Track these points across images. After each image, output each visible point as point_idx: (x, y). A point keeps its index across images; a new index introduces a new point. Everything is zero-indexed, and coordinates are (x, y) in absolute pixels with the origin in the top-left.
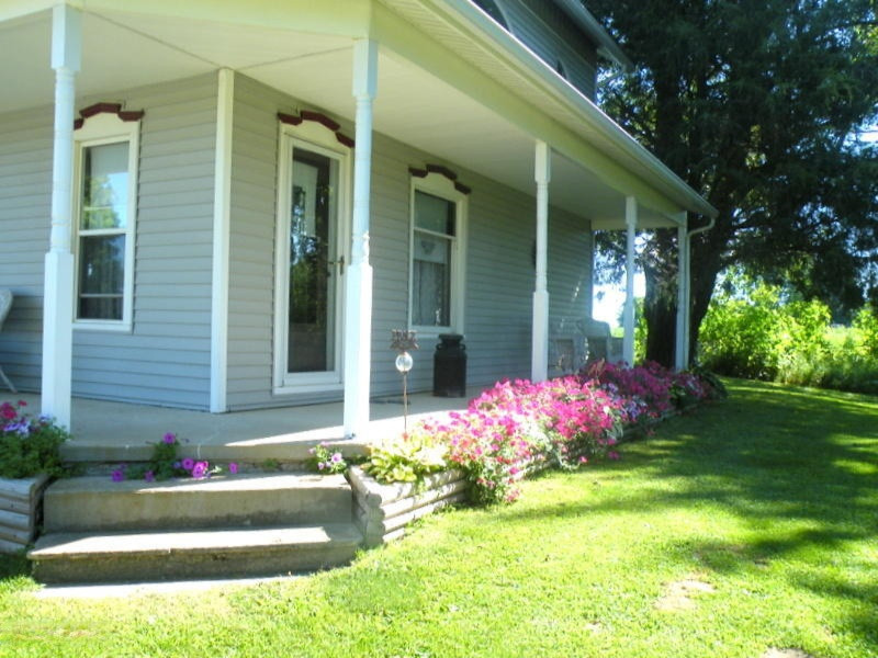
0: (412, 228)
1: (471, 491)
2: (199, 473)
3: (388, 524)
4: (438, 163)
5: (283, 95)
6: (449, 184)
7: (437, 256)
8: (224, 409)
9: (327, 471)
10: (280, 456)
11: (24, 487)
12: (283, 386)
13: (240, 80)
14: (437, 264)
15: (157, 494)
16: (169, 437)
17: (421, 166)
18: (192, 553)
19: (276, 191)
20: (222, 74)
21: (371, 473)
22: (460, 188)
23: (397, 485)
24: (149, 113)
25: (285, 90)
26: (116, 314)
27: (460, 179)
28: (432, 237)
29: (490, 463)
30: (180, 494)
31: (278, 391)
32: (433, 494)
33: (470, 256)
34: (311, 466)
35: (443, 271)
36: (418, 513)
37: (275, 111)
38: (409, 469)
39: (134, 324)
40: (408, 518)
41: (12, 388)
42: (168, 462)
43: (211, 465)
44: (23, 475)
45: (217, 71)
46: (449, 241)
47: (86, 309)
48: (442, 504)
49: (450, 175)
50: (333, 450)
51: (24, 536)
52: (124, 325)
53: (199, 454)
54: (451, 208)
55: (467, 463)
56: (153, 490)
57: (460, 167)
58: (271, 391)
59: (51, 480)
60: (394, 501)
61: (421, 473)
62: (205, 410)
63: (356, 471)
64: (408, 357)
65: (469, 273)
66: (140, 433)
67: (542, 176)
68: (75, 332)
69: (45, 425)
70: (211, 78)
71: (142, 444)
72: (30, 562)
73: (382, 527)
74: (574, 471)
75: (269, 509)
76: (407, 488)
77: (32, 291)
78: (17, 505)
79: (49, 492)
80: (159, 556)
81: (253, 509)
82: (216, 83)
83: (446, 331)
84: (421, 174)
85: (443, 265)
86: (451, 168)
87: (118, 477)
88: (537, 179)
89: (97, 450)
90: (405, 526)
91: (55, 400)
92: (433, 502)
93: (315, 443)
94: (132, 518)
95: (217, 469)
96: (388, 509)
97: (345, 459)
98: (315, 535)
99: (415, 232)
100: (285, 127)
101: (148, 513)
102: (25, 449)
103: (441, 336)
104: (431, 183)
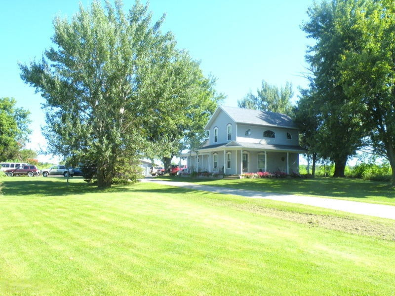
0: (258, 158)
7: (263, 161)
52: (231, 168)
104: (261, 154)
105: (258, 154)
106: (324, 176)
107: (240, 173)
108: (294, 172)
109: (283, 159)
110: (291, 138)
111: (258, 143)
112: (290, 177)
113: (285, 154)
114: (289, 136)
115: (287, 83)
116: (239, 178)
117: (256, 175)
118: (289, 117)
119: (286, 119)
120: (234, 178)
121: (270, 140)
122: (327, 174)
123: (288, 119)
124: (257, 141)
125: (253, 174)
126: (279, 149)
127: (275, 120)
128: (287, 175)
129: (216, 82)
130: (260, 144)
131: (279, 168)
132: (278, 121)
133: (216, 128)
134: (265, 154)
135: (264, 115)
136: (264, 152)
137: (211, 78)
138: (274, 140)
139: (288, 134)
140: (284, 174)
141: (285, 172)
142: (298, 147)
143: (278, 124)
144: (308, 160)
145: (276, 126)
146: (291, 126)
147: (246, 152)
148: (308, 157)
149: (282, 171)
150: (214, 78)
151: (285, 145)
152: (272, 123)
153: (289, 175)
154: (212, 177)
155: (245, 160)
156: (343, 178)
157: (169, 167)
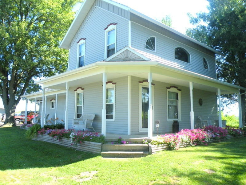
0: (168, 99)
1: (170, 148)
2: (125, 143)
3: (153, 151)
4: (173, 86)
5: (140, 78)
6: (176, 89)
7: (174, 104)
8: (130, 134)
9: (145, 143)
10: (138, 141)
11: (100, 144)
12: (141, 130)
13: (132, 77)
14: (174, 106)
15: (118, 146)
16: (120, 138)
17: (169, 86)
18: (123, 154)
19: (139, 95)
20: (129, 76)
21: (151, 144)
22: (178, 90)
23: (155, 145)
24: (117, 83)
25: (140, 77)
26: (112, 118)
27: (179, 88)
28: (173, 100)
29: (173, 143)
30: (121, 146)
31: (140, 131)
32: (162, 147)
33: (182, 104)
34: (142, 143)
35: (176, 107)
36: (159, 150)
37: (138, 81)
38: (157, 143)
39: (115, 120)
40: (157, 151)
41: (95, 131)
42: (120, 141)
43: (126, 142)
44: (100, 142)
45: (128, 76)
46: (177, 101)
47: (107, 117)
48: (164, 149)
49: (176, 87)
50: (146, 140)
51: (100, 151)
52: (113, 120)
53: (125, 140)
54: (177, 94)
55: (168, 143)
56: (118, 145)
57: (178, 85)
58: (139, 132)
59: (103, 143)
60: (154, 148)
61: (159, 144)
62: (127, 135)
63: (149, 144)
64: (158, 125)
65: (182, 107)
66: (116, 137)
67: (191, 89)
68: (106, 121)
69: (102, 136)
70: (127, 77)
71: (116, 139)
72: (101, 154)
73: (152, 151)
74: (194, 146)
75: (135, 149)
76: (156, 146)
77: (98, 114)
78: (99, 146)
79: (103, 145)
80: (118, 154)
81: (132, 148)
82: (128, 78)
83: (176, 120)
84: (169, 88)
85: (176, 106)
86: (176, 86)
87: (112, 143)
88: (190, 89)
89: (110, 139)
90: (156, 152)
91: (103, 132)
92: (161, 149)
93: (143, 139)
94: (115, 149)
95: (127, 143)
96: (152, 149)
97: (148, 142)
98: (142, 152)
99: (168, 100)
100: (140, 84)
101: (117, 148)
102: (100, 139)
103: (174, 121)
104: (171, 90)
105: (168, 90)
110: (207, 68)
114: (205, 64)
121: (184, 65)
133: (81, 42)
139: (204, 60)
157: (13, 114)
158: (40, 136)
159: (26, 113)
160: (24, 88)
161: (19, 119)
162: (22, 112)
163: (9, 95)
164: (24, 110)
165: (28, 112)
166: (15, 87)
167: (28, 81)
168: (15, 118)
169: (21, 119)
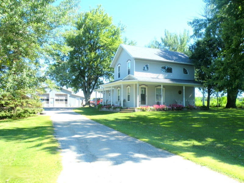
0: (156, 92)
1: (143, 111)
24: (131, 86)
40: (137, 111)
47: (128, 100)
48: (141, 111)
52: (130, 101)
65: (165, 95)
101: (125, 110)
103: (157, 102)
104: (158, 87)
105: (156, 88)
106: (217, 106)
107: (136, 106)
108: (190, 104)
109: (180, 92)
110: (187, 73)
111: (156, 77)
112: (186, 109)
113: (182, 87)
114: (185, 72)
115: (185, 30)
116: (134, 111)
117: (152, 108)
118: (186, 55)
119: (183, 57)
120: (130, 111)
121: (167, 75)
122: (219, 105)
123: (185, 56)
124: (154, 75)
125: (149, 107)
126: (175, 83)
127: (172, 57)
128: (183, 108)
129: (125, 29)
130: (157, 78)
131: (176, 101)
132: (174, 58)
133: (119, 65)
134: (162, 87)
135: (162, 53)
136: (161, 86)
137: (120, 26)
138: (171, 75)
139: (184, 69)
140: (180, 106)
141: (182, 105)
142: (194, 81)
143: (175, 60)
144: (203, 93)
145: (173, 61)
146: (188, 62)
147: (144, 86)
148: (203, 90)
149: (179, 104)
150: (123, 26)
151: (181, 80)
152: (169, 59)
153: (185, 108)
154: (111, 110)
155: (144, 93)
156: (235, 109)
157: (89, 100)
158: (102, 109)
159: (96, 99)
160: (95, 84)
161: (92, 103)
162: (94, 99)
163: (86, 89)
164: (95, 97)
165: (97, 99)
166: (90, 84)
167: (96, 80)
168: (90, 102)
169: (93, 103)
